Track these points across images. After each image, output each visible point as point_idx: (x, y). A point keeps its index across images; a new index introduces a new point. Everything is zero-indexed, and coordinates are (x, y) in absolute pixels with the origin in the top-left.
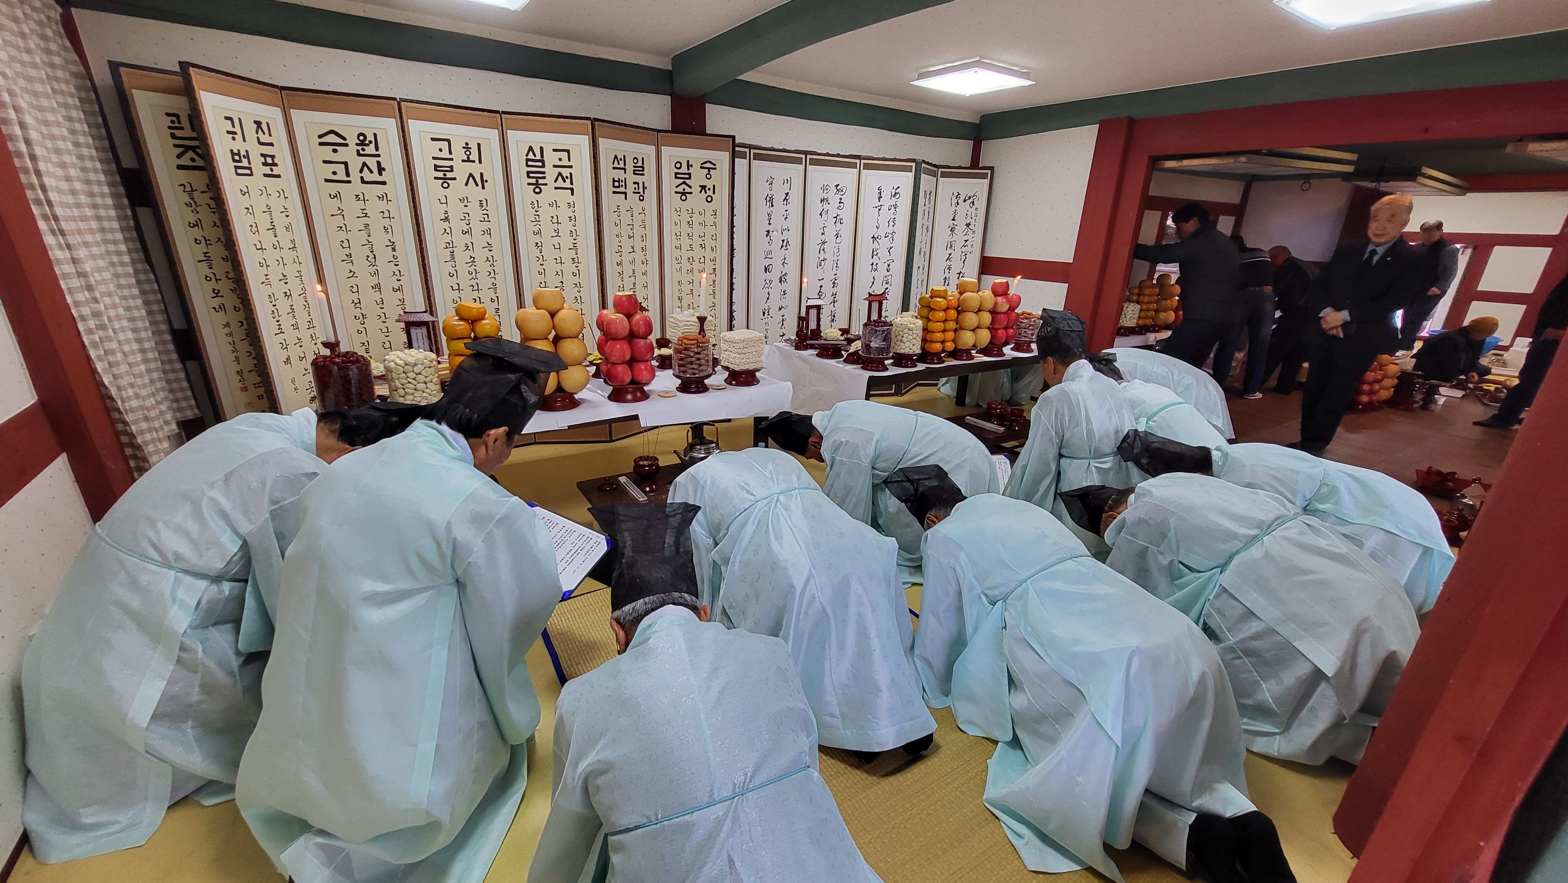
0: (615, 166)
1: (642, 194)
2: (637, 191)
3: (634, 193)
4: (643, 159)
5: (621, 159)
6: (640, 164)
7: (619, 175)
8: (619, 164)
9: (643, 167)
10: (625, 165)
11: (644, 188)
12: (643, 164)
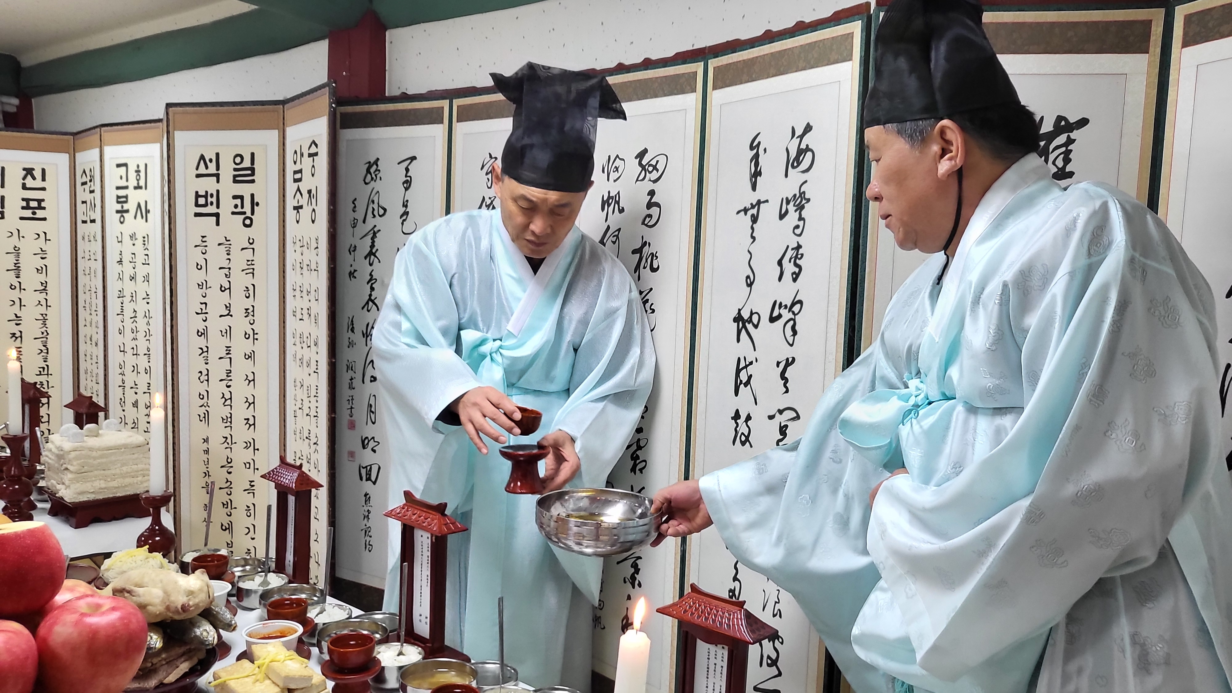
0: (199, 172)
1: (249, 214)
2: (239, 209)
3: (233, 213)
4: (253, 155)
5: (211, 161)
6: (247, 163)
7: (208, 185)
8: (207, 168)
9: (253, 170)
10: (218, 168)
11: (254, 204)
12: (253, 162)
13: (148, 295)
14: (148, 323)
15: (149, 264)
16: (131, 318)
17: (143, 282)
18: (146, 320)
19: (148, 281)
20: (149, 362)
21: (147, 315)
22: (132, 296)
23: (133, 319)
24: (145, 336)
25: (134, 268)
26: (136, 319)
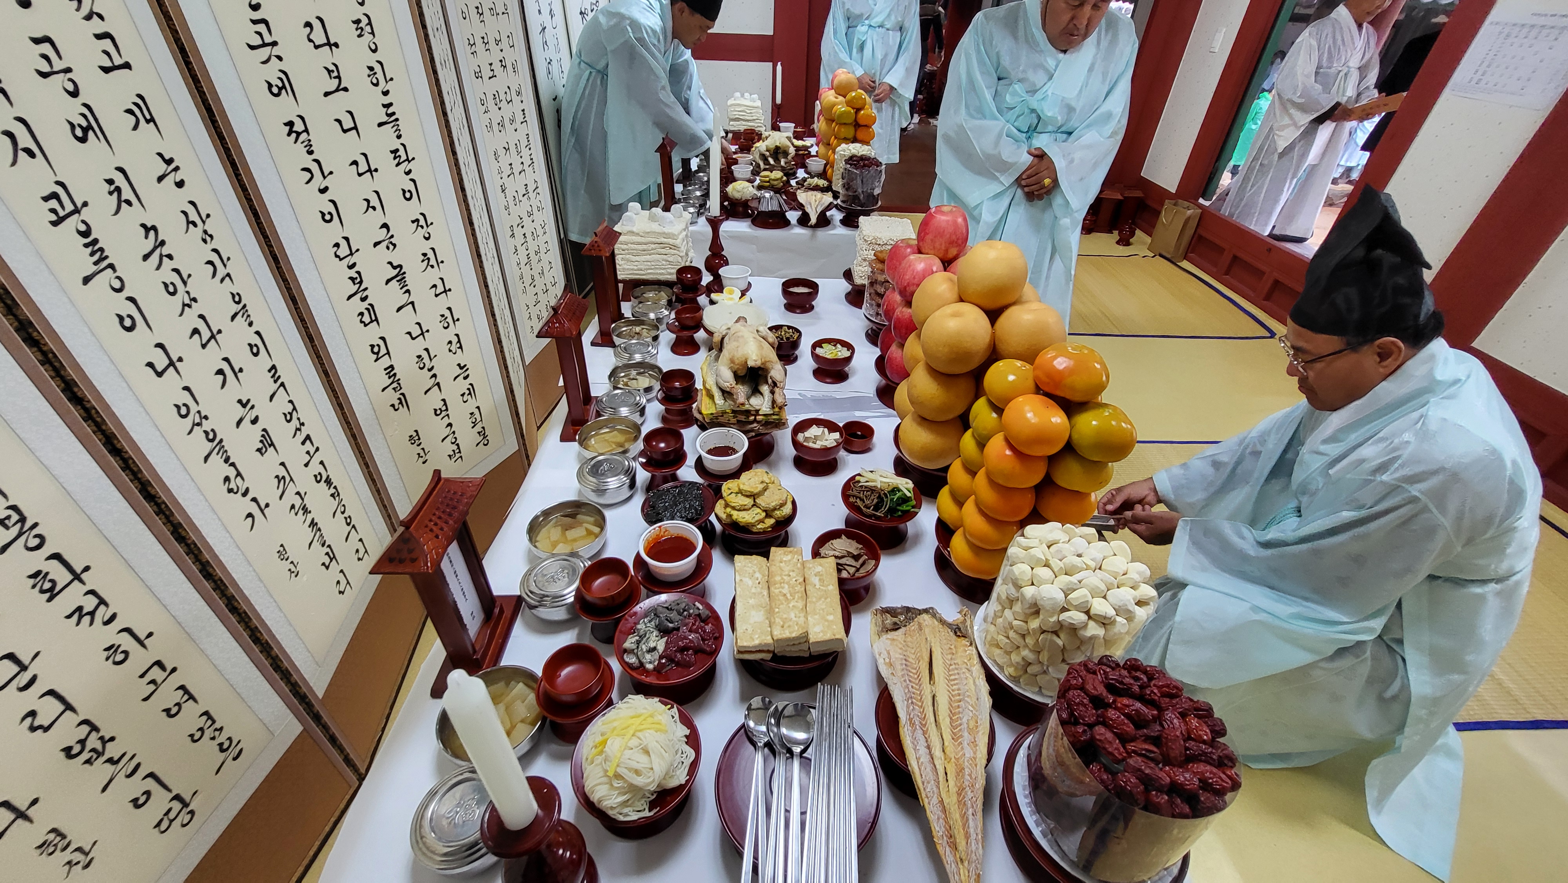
13: (169, 162)
14: (207, 237)
15: (127, 66)
16: (146, 257)
17: (135, 128)
18: (196, 233)
19: (151, 120)
20: (250, 324)
21: (194, 216)
22: (118, 190)
23: (155, 257)
24: (214, 275)
25: (74, 94)
26: (165, 250)
